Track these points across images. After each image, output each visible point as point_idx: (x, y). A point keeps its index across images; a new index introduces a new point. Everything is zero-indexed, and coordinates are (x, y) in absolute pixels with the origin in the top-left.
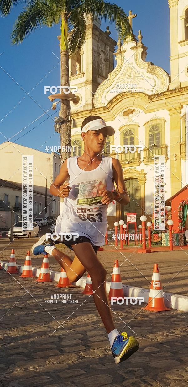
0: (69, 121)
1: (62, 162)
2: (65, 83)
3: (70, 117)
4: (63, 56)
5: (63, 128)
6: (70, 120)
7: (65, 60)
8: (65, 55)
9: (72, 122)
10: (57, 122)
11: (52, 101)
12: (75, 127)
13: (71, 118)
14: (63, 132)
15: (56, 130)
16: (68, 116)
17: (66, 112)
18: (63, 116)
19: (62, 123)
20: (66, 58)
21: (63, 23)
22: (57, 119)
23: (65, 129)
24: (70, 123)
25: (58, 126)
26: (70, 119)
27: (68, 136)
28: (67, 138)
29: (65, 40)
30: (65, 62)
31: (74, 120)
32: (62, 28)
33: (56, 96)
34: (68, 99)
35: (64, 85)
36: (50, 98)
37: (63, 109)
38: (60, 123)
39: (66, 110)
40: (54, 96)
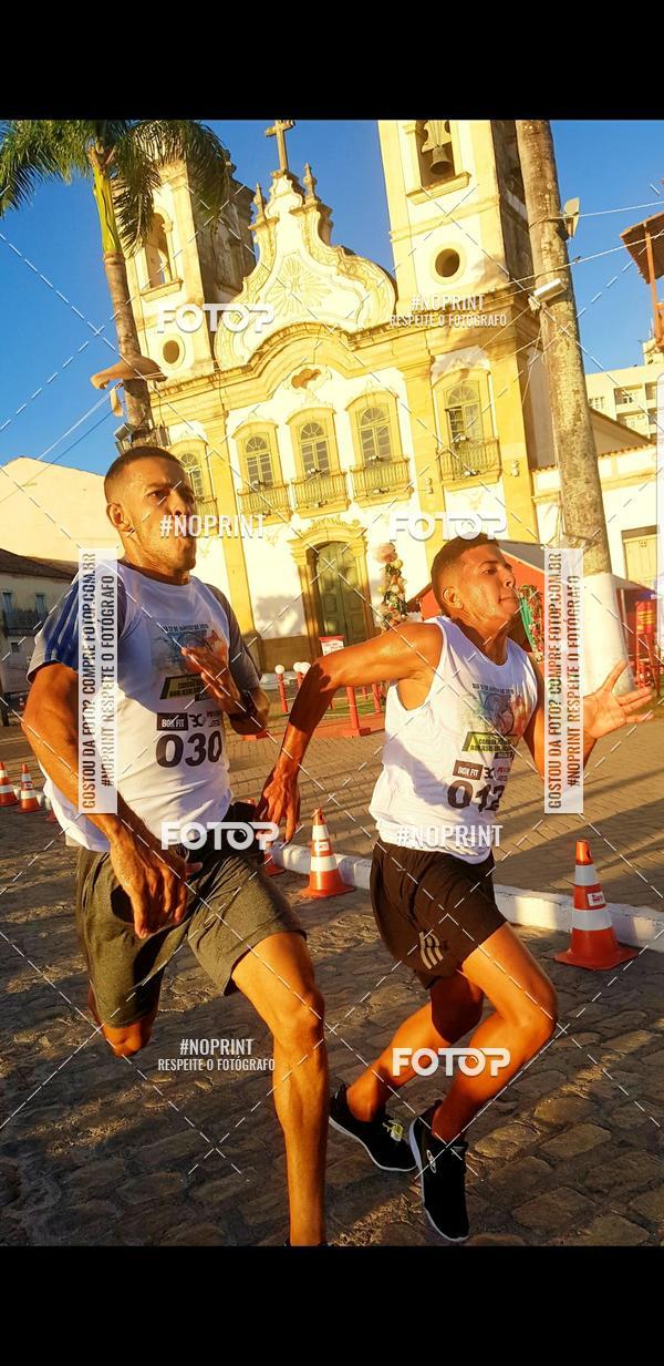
0: (150, 432)
2: (127, 335)
3: (150, 421)
4: (109, 266)
6: (153, 429)
7: (118, 277)
8: (115, 263)
10: (121, 437)
11: (102, 387)
13: (153, 424)
16: (146, 418)
17: (140, 409)
18: (133, 420)
20: (118, 272)
21: (99, 179)
22: (120, 428)
24: (153, 435)
26: (151, 427)
30: (118, 281)
32: (97, 193)
33: (109, 375)
34: (139, 377)
35: (126, 341)
36: (96, 382)
37: (131, 402)
38: (129, 437)
39: (138, 404)
40: (104, 376)
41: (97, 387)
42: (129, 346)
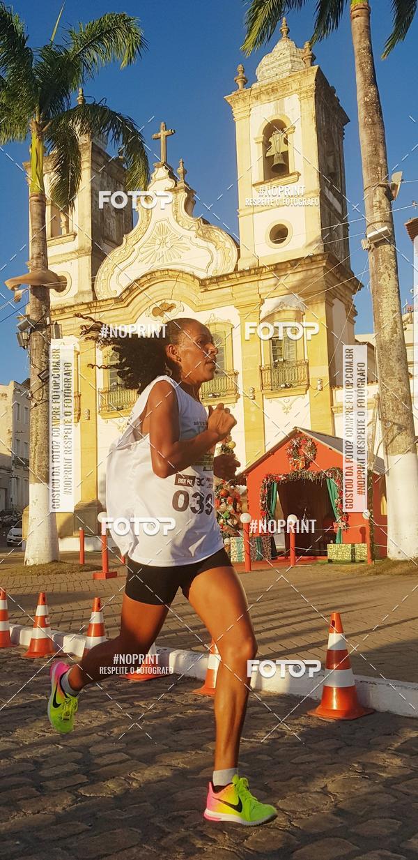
0: (47, 326)
1: (33, 404)
2: (39, 254)
3: (48, 319)
4: (35, 203)
5: (35, 339)
6: (49, 325)
8: (38, 201)
9: (53, 328)
10: (22, 329)
11: (13, 289)
12: (58, 337)
13: (50, 321)
14: (34, 347)
15: (20, 343)
16: (45, 316)
17: (41, 309)
18: (33, 317)
19: (32, 330)
20: (40, 207)
21: (35, 141)
22: (23, 322)
23: (38, 342)
24: (48, 329)
25: (25, 336)
26: (48, 323)
27: (44, 354)
28: (43, 359)
29: (38, 173)
30: (39, 214)
31: (56, 324)
32: (32, 151)
33: (20, 280)
34: (44, 285)
35: (38, 258)
36: (9, 284)
37: (34, 303)
38: (29, 330)
39: (40, 305)
40: (15, 280)
41: (10, 288)
42: (40, 261)
